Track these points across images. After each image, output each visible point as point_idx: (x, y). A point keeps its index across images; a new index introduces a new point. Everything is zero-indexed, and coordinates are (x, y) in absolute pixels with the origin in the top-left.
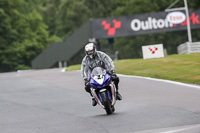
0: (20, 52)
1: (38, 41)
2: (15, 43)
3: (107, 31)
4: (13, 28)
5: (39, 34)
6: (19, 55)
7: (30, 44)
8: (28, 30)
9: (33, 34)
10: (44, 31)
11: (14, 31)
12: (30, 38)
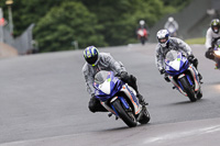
0: (130, 25)
1: (151, 12)
2: (125, 15)
5: (152, 4)
6: (129, 28)
7: (143, 16)
9: (145, 4)
12: (142, 9)
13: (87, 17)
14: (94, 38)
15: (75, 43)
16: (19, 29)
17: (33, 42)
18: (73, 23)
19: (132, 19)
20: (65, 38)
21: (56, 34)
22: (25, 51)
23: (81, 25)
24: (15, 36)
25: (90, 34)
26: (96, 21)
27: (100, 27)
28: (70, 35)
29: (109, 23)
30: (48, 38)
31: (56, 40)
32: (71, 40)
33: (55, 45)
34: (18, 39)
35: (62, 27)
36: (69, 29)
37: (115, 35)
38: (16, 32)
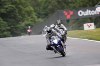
0: (22, 27)
1: (31, 21)
2: (20, 22)
3: (66, 16)
4: (20, 15)
5: (32, 18)
6: (21, 28)
7: (28, 23)
8: (26, 16)
9: (29, 18)
10: (34, 16)
11: (20, 17)
12: (28, 20)
13: (2, 23)
19: (23, 24)
26: (7, 25)
27: (9, 28)
29: (13, 26)
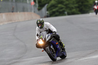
14: (74, 10)
15: (66, 13)
16: (41, 6)
17: (47, 12)
18: (65, 4)
20: (61, 10)
21: (57, 8)
22: (43, 16)
23: (68, 4)
24: (39, 10)
25: (73, 8)
28: (64, 9)
30: (54, 10)
31: (57, 11)
32: (64, 11)
33: (57, 13)
34: (40, 11)
35: (60, 5)
36: (63, 6)
37: (84, 9)
38: (40, 8)
